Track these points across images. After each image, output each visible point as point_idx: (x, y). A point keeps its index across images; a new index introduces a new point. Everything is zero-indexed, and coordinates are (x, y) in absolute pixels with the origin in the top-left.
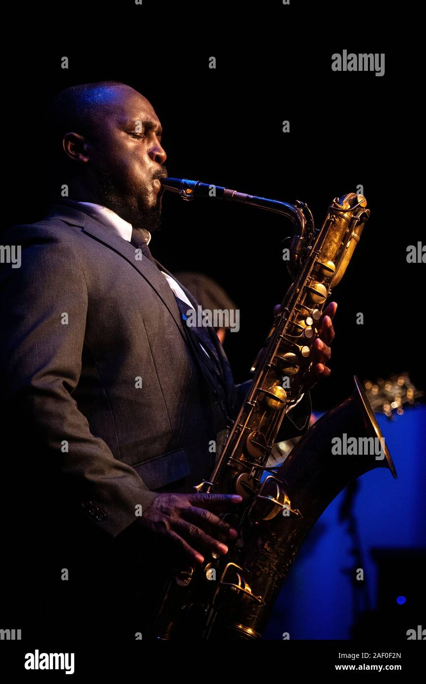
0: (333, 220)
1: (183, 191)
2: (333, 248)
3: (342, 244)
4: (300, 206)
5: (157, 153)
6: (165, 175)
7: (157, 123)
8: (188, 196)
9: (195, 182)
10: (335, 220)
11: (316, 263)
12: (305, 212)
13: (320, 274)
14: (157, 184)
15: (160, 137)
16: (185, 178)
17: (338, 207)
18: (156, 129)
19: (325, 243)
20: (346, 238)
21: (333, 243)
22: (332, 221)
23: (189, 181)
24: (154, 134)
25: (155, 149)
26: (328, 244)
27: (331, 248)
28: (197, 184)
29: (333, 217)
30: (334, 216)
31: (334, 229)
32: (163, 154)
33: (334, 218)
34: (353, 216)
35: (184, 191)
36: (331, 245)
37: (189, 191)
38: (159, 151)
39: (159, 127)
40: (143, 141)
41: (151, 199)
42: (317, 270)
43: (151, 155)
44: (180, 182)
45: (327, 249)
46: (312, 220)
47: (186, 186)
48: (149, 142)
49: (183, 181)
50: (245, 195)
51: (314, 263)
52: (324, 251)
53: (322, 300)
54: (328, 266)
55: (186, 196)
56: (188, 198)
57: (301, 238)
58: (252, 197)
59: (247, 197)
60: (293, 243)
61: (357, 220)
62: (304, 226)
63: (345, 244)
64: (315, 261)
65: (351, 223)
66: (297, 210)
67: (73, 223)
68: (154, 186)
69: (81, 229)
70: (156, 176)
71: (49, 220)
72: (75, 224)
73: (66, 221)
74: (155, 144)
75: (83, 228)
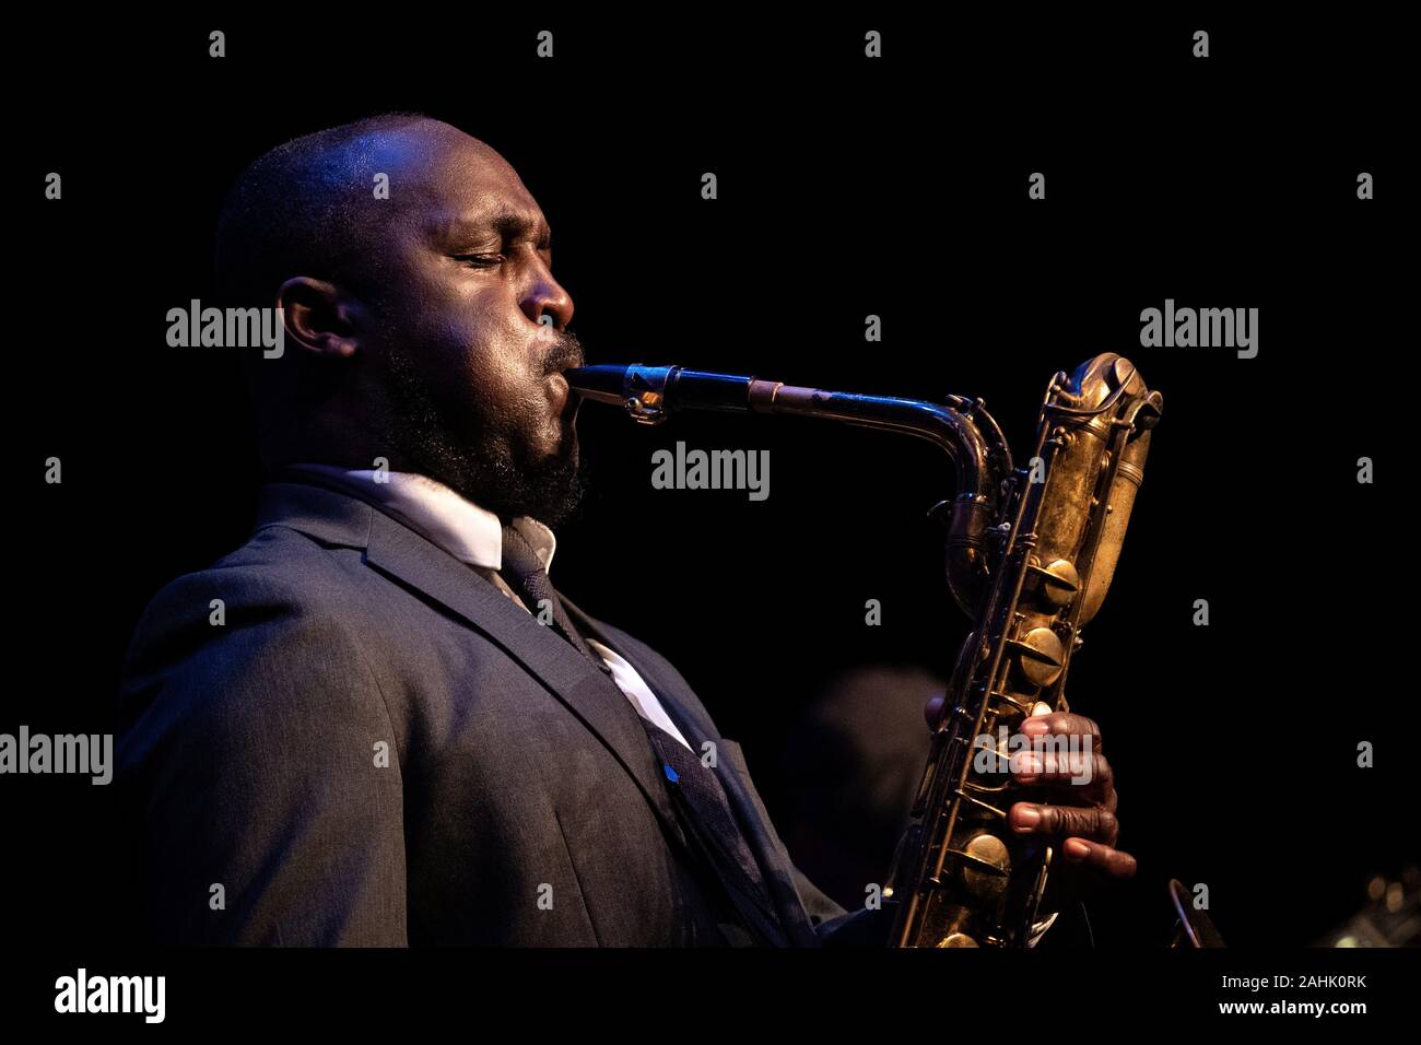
0: (1060, 441)
1: (633, 403)
2: (1071, 520)
3: (1092, 504)
4: (963, 408)
5: (547, 301)
6: (575, 360)
7: (534, 216)
8: (649, 412)
9: (664, 371)
10: (1065, 440)
11: (1032, 571)
12: (981, 422)
13: (1040, 598)
14: (558, 385)
15: (547, 254)
16: (636, 361)
17: (1067, 403)
18: (533, 234)
19: (1045, 508)
20: (1102, 485)
21: (1067, 505)
22: (1057, 445)
23: (649, 369)
24: (529, 247)
25: (539, 289)
26: (1055, 512)
27: (1065, 522)
28: (672, 376)
29: (1058, 433)
30: (1063, 430)
31: (1067, 464)
32: (563, 300)
33: (1062, 435)
34: (1114, 420)
35: (637, 401)
36: (1063, 512)
37: (651, 397)
38: (551, 295)
39: (541, 226)
40: (503, 273)
41: (548, 433)
42: (1031, 588)
43: (529, 309)
44: (621, 377)
45: (1053, 525)
46: (1004, 444)
47: (641, 385)
48: (518, 274)
49: (633, 369)
50: (808, 392)
51: (1025, 570)
52: (1044, 531)
53: (1054, 673)
54: (1059, 574)
55: (643, 414)
56: (651, 417)
57: (979, 499)
58: (827, 395)
59: (815, 397)
60: (958, 516)
61: (1128, 432)
62: (981, 464)
63: (1104, 503)
64: (1026, 565)
65: (1110, 440)
66: (957, 419)
67: (337, 540)
68: (549, 395)
69: (359, 554)
70: (552, 363)
71: (267, 538)
72: (341, 541)
73: (314, 533)
74: (538, 276)
75: (364, 550)
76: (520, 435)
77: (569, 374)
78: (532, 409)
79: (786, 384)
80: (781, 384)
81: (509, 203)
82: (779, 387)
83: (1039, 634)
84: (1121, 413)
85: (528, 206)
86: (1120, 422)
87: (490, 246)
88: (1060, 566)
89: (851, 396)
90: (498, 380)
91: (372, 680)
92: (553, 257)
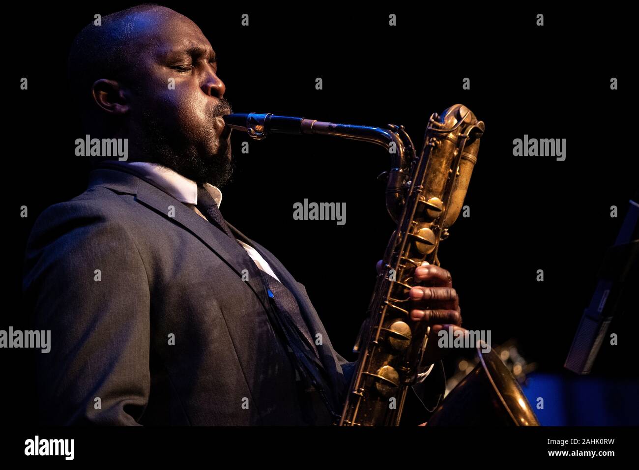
0: (433, 144)
1: (250, 130)
2: (440, 180)
3: (450, 172)
4: (394, 130)
5: (213, 85)
7: (208, 48)
8: (258, 134)
9: (265, 116)
10: (436, 144)
11: (420, 203)
12: (402, 136)
13: (424, 214)
14: (220, 122)
15: (215, 65)
16: (252, 111)
17: (438, 127)
18: (207, 55)
19: (427, 175)
20: (454, 163)
21: (437, 173)
22: (432, 146)
23: (258, 115)
24: (205, 61)
25: (209, 80)
26: (432, 176)
27: (437, 180)
28: (267, 118)
29: (433, 141)
30: (435, 139)
31: (437, 155)
32: (221, 85)
33: (435, 141)
34: (459, 134)
35: (252, 129)
36: (436, 176)
37: (259, 128)
38: (215, 82)
39: (210, 52)
40: (193, 73)
41: (214, 144)
42: (421, 210)
43: (205, 89)
44: (245, 119)
45: (431, 182)
46: (412, 146)
47: (254, 122)
48: (200, 74)
49: (250, 115)
50: (327, 124)
51: (417, 202)
52: (427, 185)
53: (431, 249)
54: (434, 204)
55: (255, 135)
56: (259, 137)
57: (401, 170)
58: (335, 125)
59: (330, 126)
60: (391, 178)
61: (466, 139)
62: (402, 155)
63: (455, 171)
64: (418, 200)
65: (458, 143)
66: (392, 135)
67: (123, 191)
68: (215, 127)
69: (133, 197)
70: (216, 113)
71: (92, 190)
72: (125, 191)
73: (114, 189)
74: (208, 74)
75: (135, 195)
76: (202, 145)
77: (225, 117)
78: (208, 134)
79: (318, 121)
80: (316, 121)
81: (195, 42)
82: (315, 122)
83: (425, 232)
84: (463, 132)
85: (204, 43)
86: (462, 135)
87: (187, 61)
88: (434, 201)
89: (345, 126)
90: (191, 120)
91: (137, 251)
92: (217, 66)
